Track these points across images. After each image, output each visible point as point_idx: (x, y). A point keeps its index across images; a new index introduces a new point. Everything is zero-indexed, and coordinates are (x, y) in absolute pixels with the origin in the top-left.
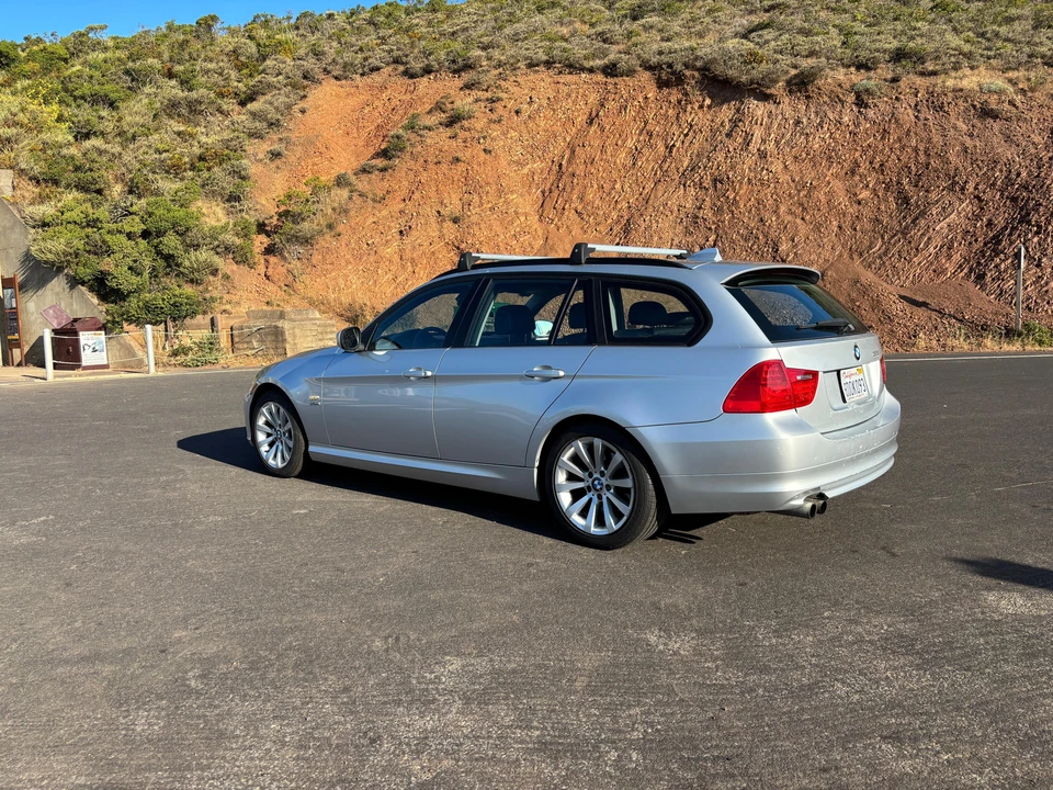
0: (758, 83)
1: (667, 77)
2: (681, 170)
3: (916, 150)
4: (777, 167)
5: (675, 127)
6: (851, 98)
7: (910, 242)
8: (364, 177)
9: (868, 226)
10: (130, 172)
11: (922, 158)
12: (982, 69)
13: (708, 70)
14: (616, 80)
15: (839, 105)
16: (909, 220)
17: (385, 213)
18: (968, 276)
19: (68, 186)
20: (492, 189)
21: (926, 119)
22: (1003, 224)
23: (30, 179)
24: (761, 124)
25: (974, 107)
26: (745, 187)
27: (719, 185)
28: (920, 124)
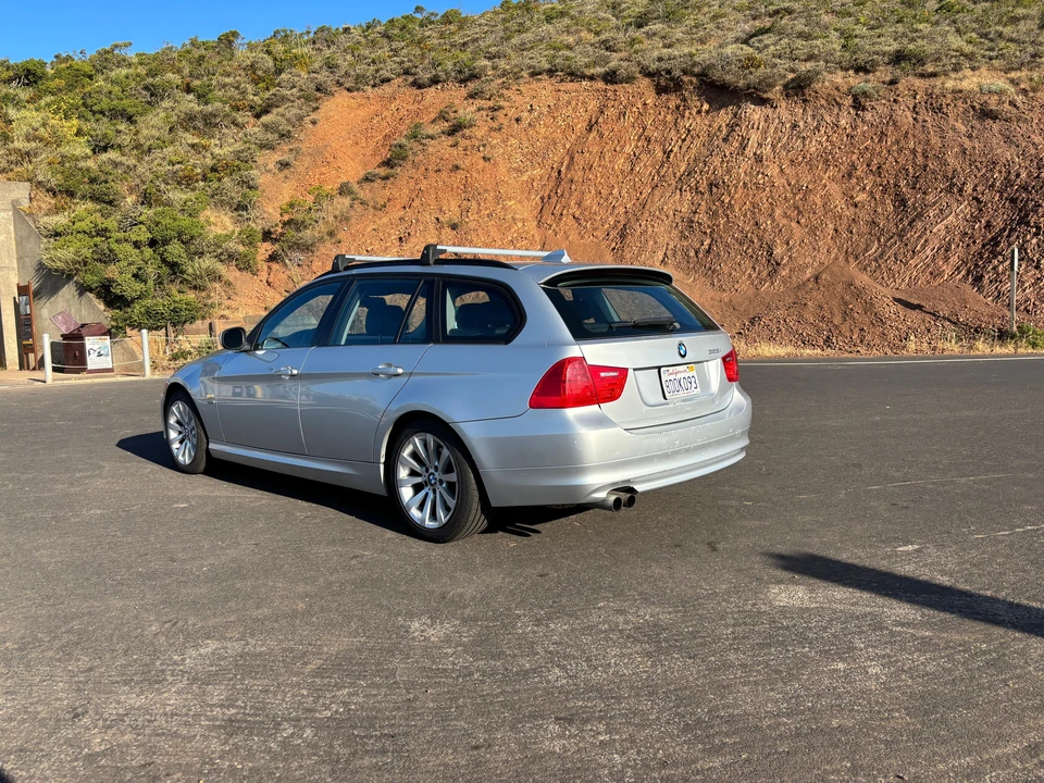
0: (754, 88)
1: (666, 83)
2: (678, 175)
3: (914, 152)
4: (773, 170)
5: (673, 132)
6: (848, 101)
7: (906, 245)
8: (367, 186)
9: (865, 229)
10: (144, 183)
11: (920, 160)
12: (983, 70)
13: (706, 75)
14: (616, 87)
15: (837, 108)
16: (906, 223)
17: (385, 220)
18: (965, 278)
19: (83, 197)
20: (490, 196)
21: (925, 121)
22: (1001, 225)
23: (48, 191)
24: (758, 128)
25: (973, 108)
26: (740, 191)
27: (715, 190)
28: (918, 126)
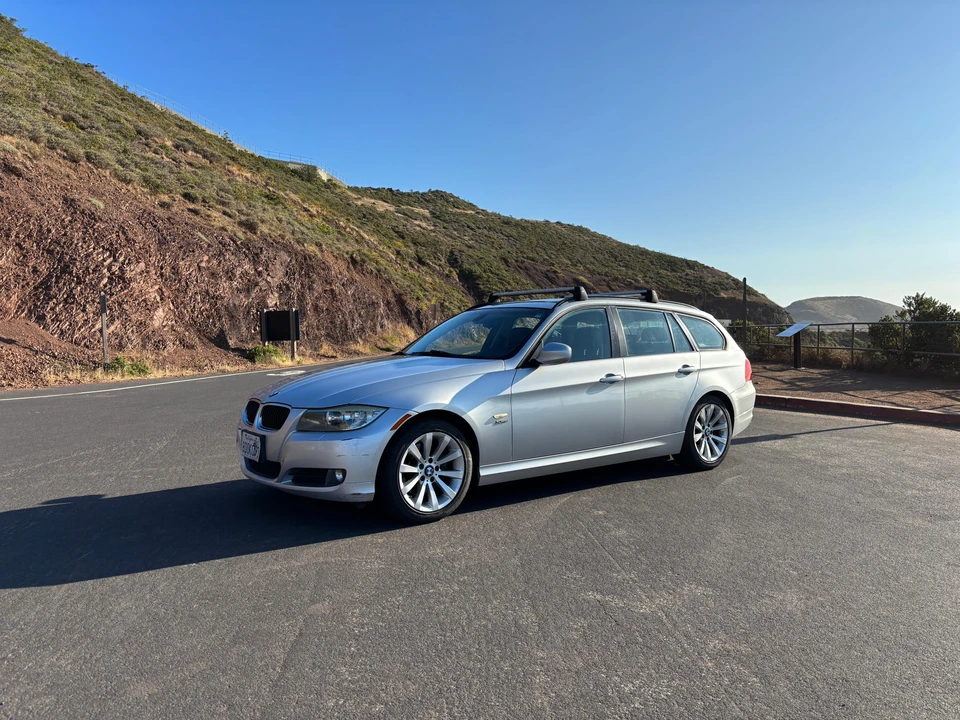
18: (29, 316)
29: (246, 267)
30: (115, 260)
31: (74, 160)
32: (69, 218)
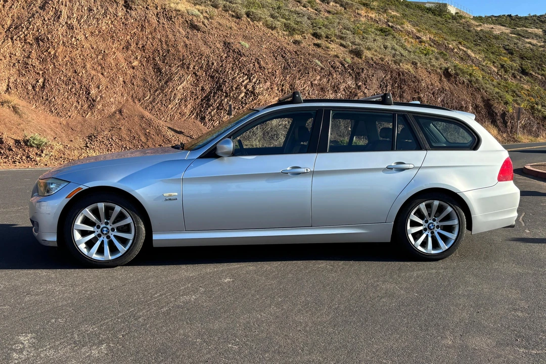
3: (161, 41)
4: (81, 37)
6: (122, 2)
7: (166, 95)
9: (141, 83)
11: (165, 46)
15: (115, 4)
16: (163, 82)
18: (196, 118)
21: (163, 24)
22: (209, 90)
24: (66, 6)
25: (187, 22)
26: (61, 48)
27: (41, 43)
28: (161, 26)
29: (349, 83)
30: (250, 81)
31: (238, 17)
32: (226, 55)
